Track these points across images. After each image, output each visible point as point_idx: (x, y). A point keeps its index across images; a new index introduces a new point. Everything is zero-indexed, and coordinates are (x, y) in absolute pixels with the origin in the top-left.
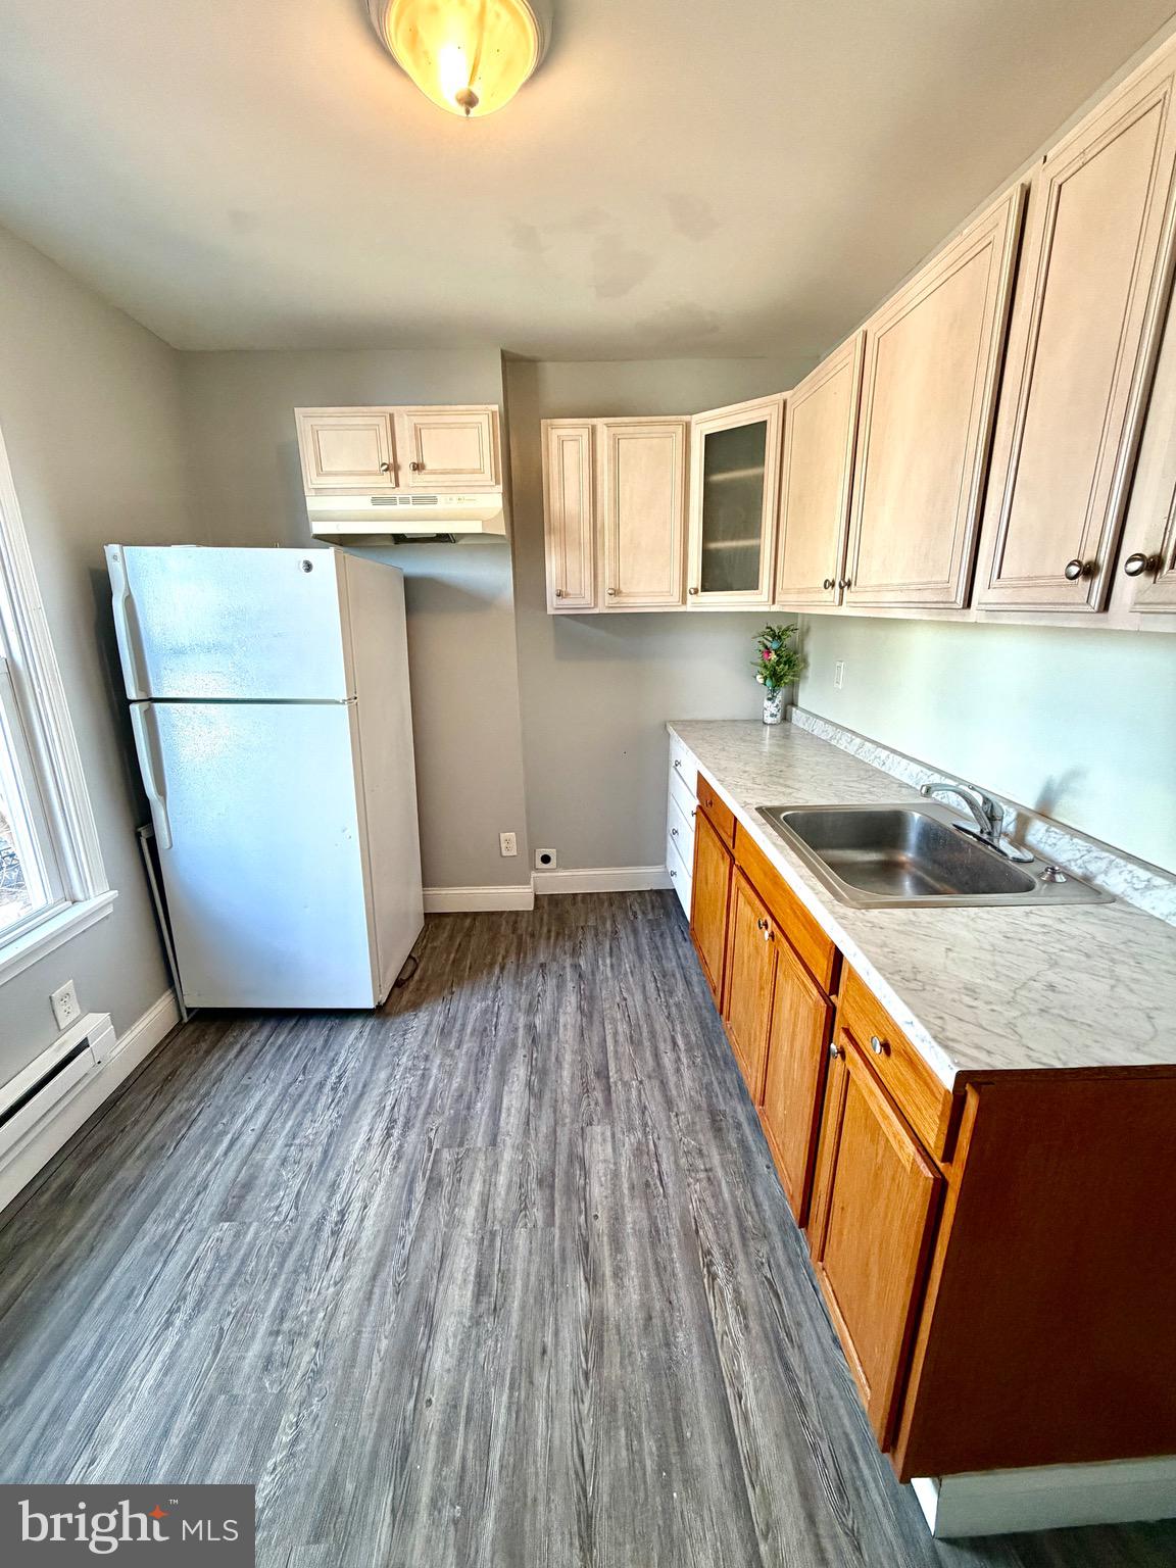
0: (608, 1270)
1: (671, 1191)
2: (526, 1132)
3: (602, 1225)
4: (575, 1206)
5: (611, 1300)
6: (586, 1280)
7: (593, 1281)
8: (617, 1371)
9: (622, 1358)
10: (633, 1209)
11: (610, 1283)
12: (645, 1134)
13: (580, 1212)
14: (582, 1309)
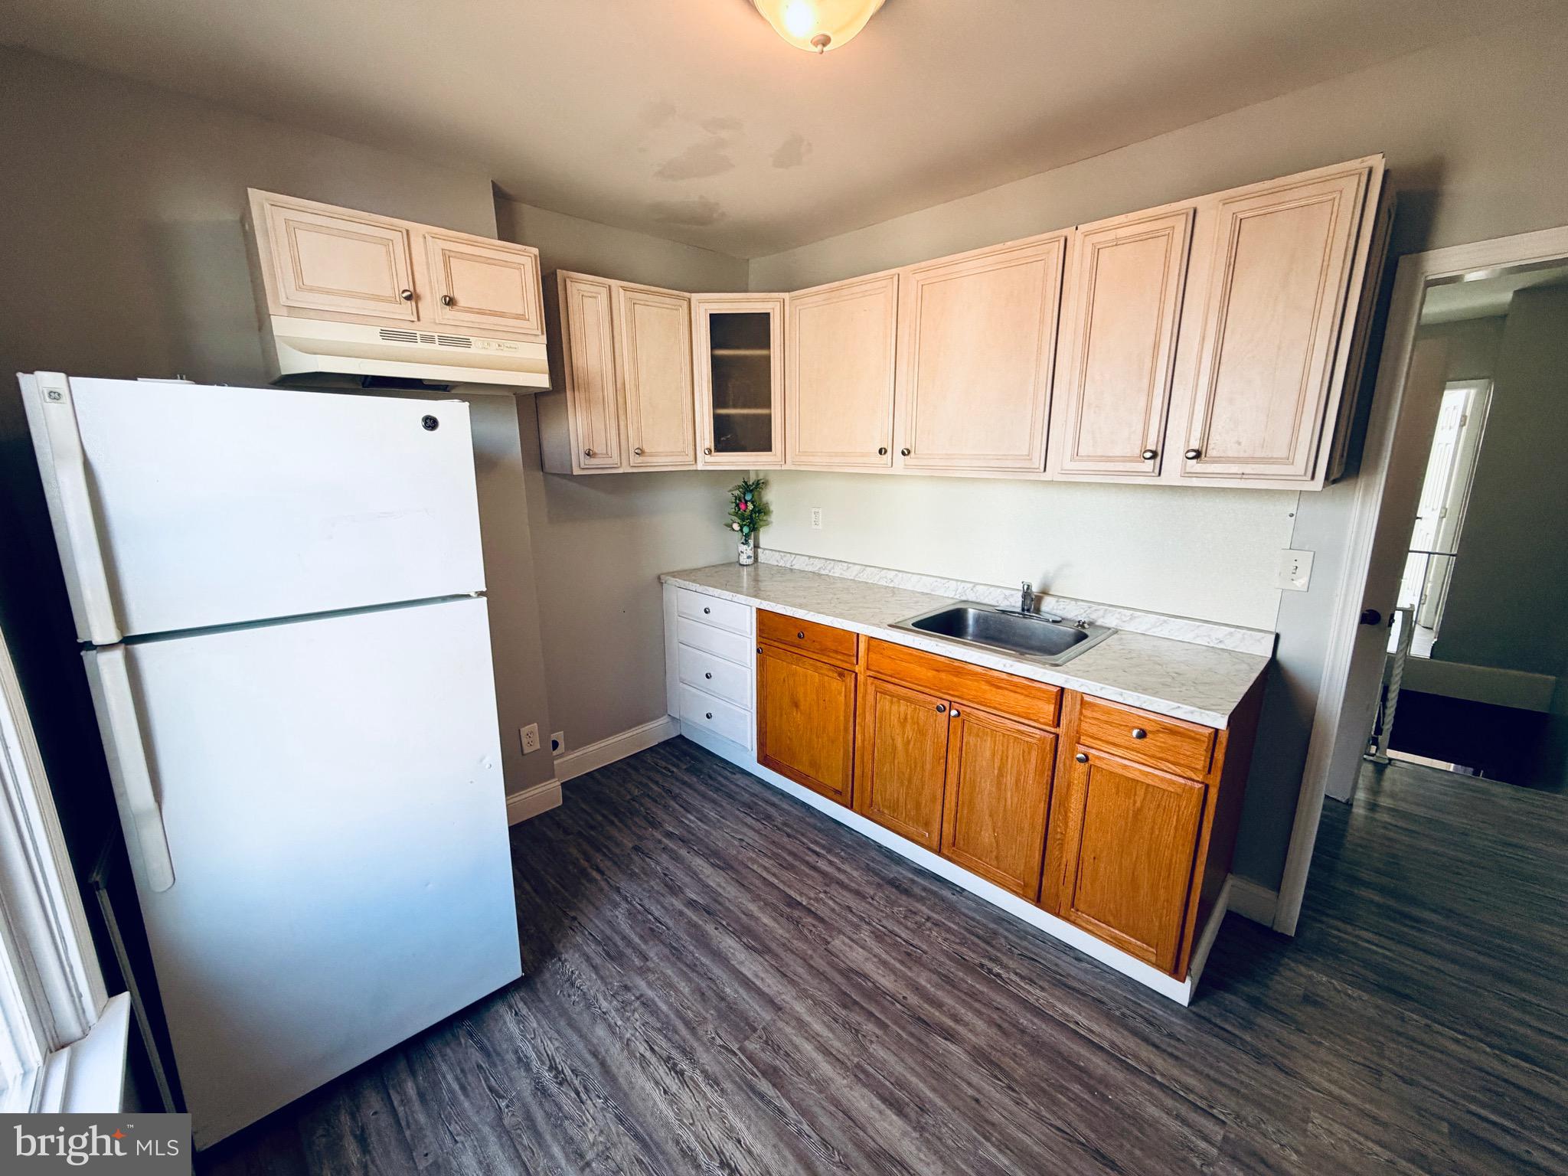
0: (950, 1023)
1: (925, 947)
2: (792, 982)
3: (913, 1000)
4: (886, 1003)
5: (970, 1035)
6: (946, 1039)
7: (950, 1036)
8: (1021, 1071)
9: (1014, 1061)
10: (918, 975)
11: (960, 1029)
12: (869, 924)
13: (893, 1004)
14: (964, 1057)
